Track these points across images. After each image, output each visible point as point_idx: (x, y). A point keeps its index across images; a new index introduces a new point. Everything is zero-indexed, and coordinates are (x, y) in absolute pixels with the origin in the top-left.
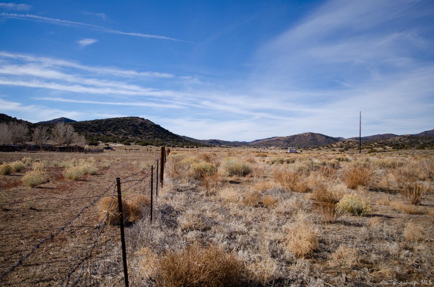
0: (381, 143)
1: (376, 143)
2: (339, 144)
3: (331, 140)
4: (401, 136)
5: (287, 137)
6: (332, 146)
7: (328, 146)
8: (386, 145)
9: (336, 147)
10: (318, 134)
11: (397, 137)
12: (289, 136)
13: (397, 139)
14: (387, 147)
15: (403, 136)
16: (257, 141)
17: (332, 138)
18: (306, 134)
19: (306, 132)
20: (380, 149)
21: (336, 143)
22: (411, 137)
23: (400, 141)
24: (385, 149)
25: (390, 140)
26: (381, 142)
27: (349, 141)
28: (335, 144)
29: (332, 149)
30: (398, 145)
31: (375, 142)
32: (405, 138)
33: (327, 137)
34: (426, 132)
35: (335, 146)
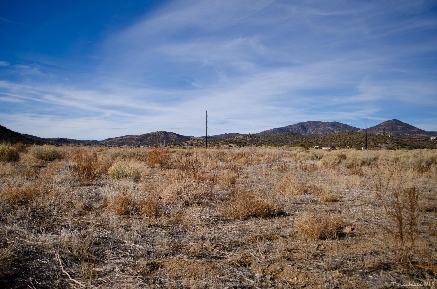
0: (226, 141)
1: (222, 141)
2: (189, 142)
3: (183, 139)
4: (244, 135)
5: (140, 135)
6: (183, 144)
7: (179, 144)
8: (231, 143)
9: (187, 145)
10: (170, 133)
11: (241, 136)
12: (142, 135)
13: (241, 138)
14: (232, 145)
15: (247, 135)
16: (109, 139)
17: (184, 137)
18: (159, 132)
19: (159, 131)
20: (226, 146)
21: (187, 141)
22: (253, 136)
23: (243, 139)
24: (230, 146)
25: (234, 139)
26: (227, 140)
27: (199, 140)
28: (186, 142)
29: (183, 147)
30: (241, 143)
31: (222, 140)
32: (248, 137)
33: (179, 136)
34: (265, 131)
35: (186, 144)
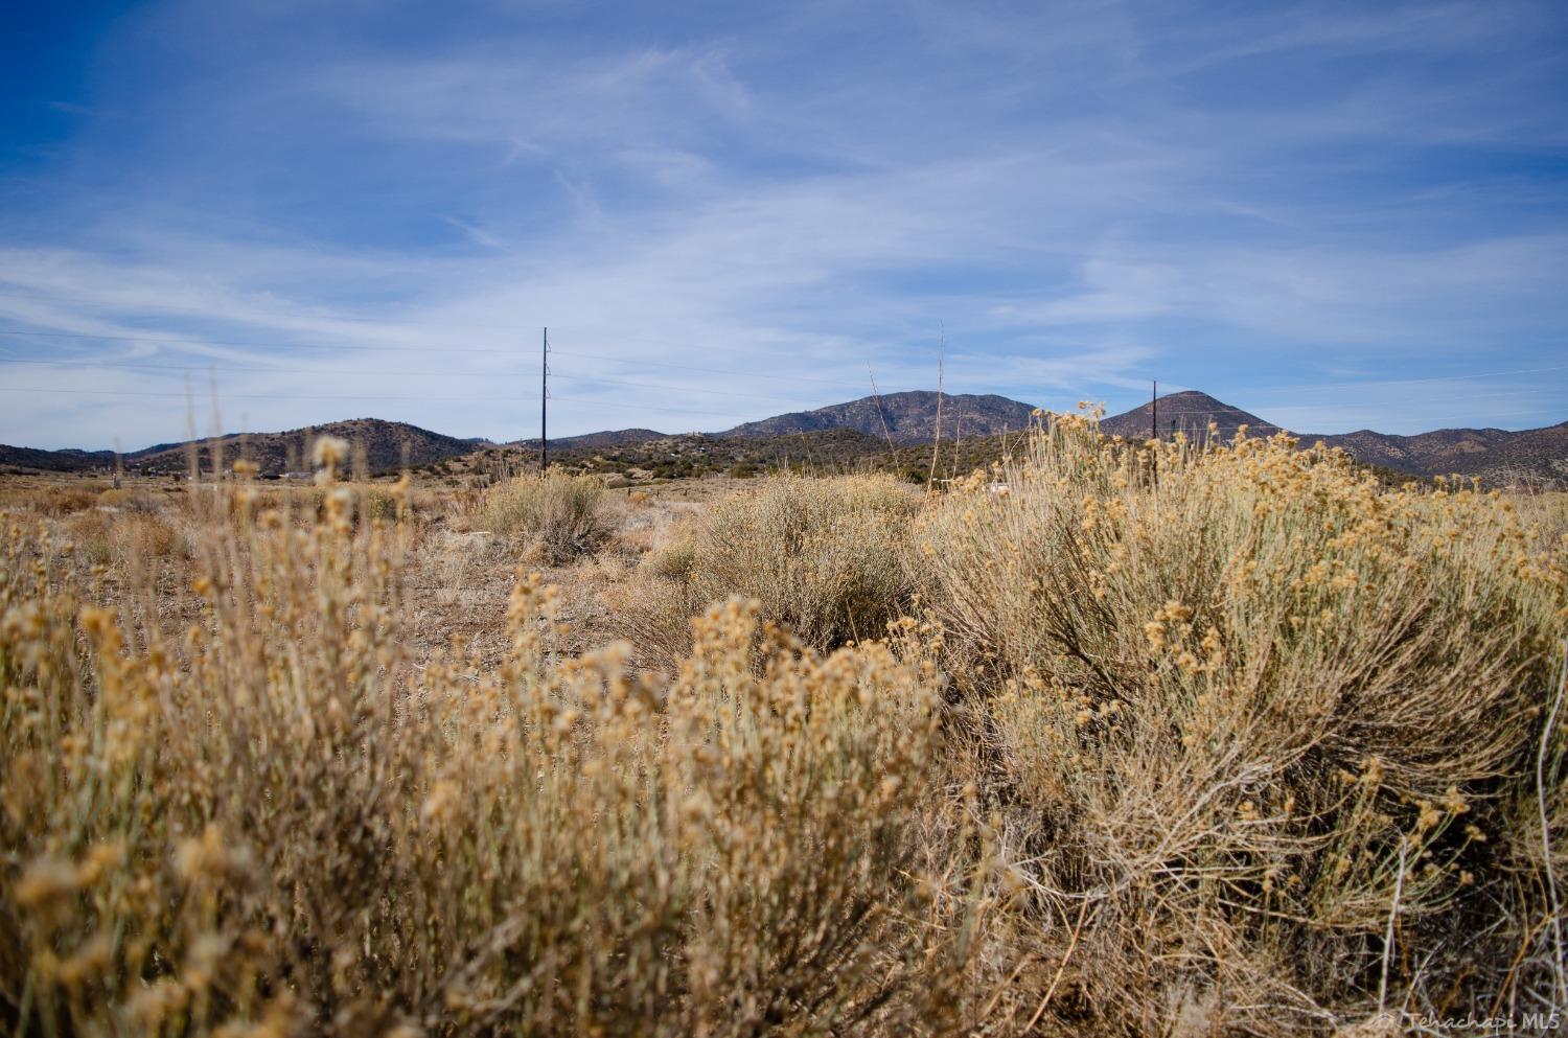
0: (615, 459)
1: (598, 458)
2: (471, 459)
3: (447, 448)
4: (675, 437)
5: (283, 433)
6: (447, 470)
7: (431, 469)
8: (632, 463)
9: (462, 472)
10: (400, 425)
11: (665, 440)
12: (291, 432)
13: (665, 447)
14: (638, 472)
15: (685, 438)
16: (162, 448)
17: (451, 441)
18: (355, 423)
19: (354, 418)
20: (616, 477)
21: (462, 458)
22: (705, 440)
23: (677, 453)
24: (630, 476)
25: (641, 451)
26: (617, 453)
27: (509, 451)
28: (459, 460)
29: (448, 478)
30: (671, 463)
31: (596, 454)
32: (691, 444)
33: (433, 437)
34: (748, 426)
35: (456, 466)
